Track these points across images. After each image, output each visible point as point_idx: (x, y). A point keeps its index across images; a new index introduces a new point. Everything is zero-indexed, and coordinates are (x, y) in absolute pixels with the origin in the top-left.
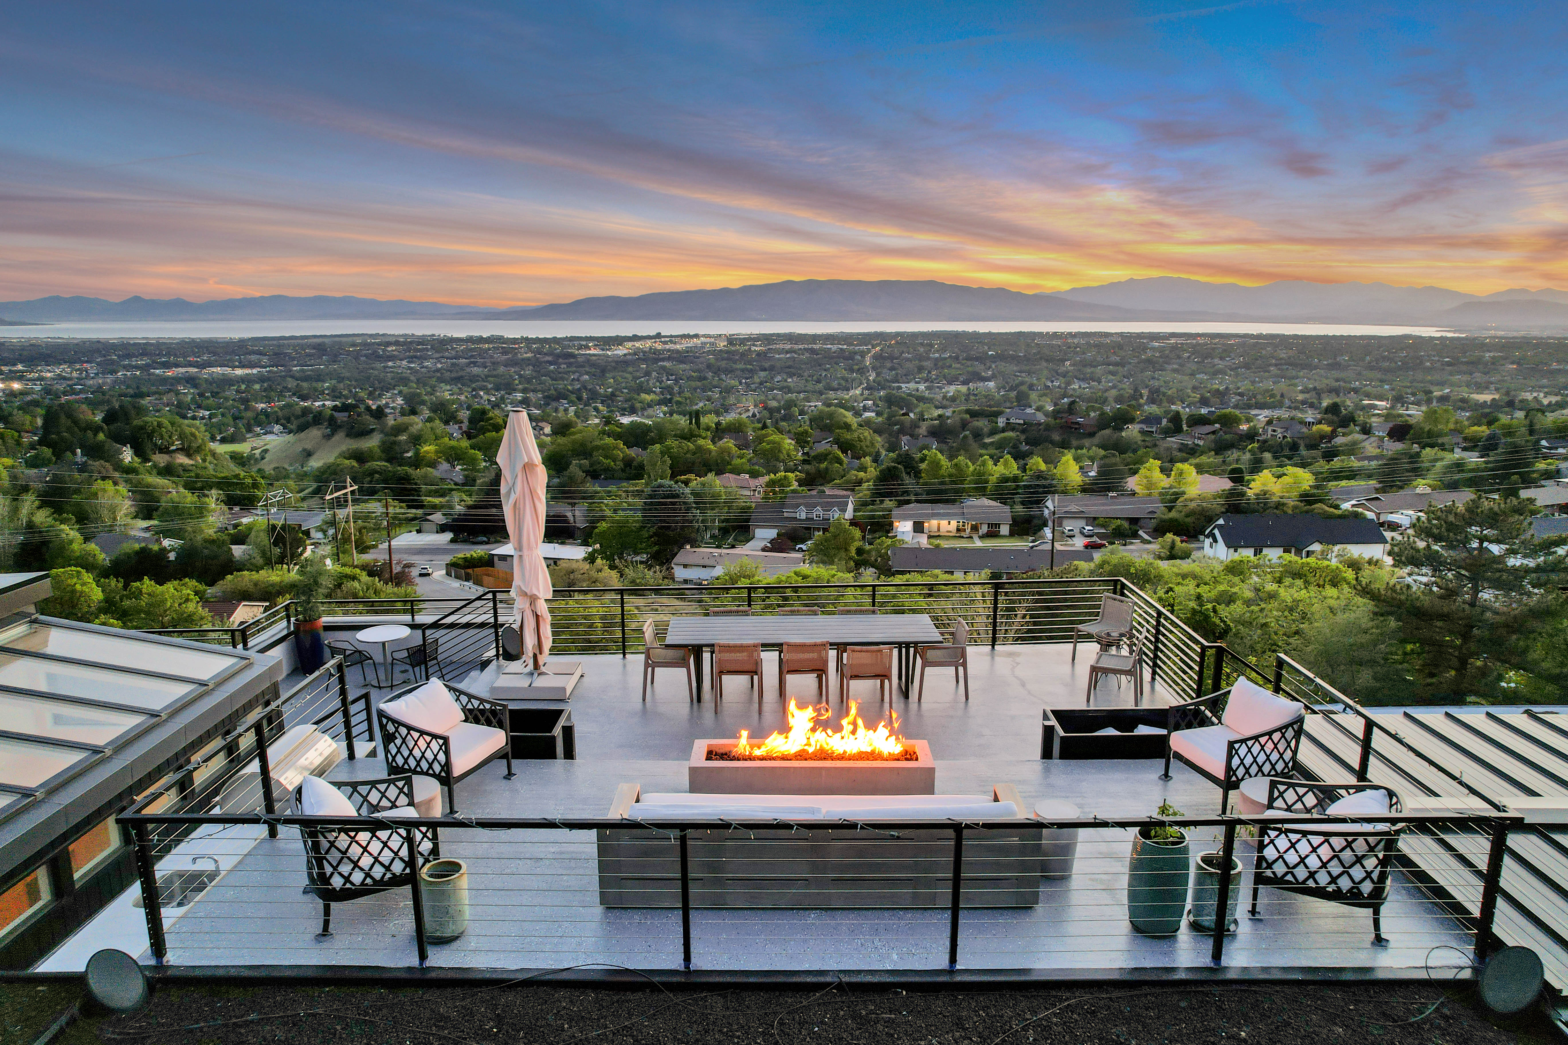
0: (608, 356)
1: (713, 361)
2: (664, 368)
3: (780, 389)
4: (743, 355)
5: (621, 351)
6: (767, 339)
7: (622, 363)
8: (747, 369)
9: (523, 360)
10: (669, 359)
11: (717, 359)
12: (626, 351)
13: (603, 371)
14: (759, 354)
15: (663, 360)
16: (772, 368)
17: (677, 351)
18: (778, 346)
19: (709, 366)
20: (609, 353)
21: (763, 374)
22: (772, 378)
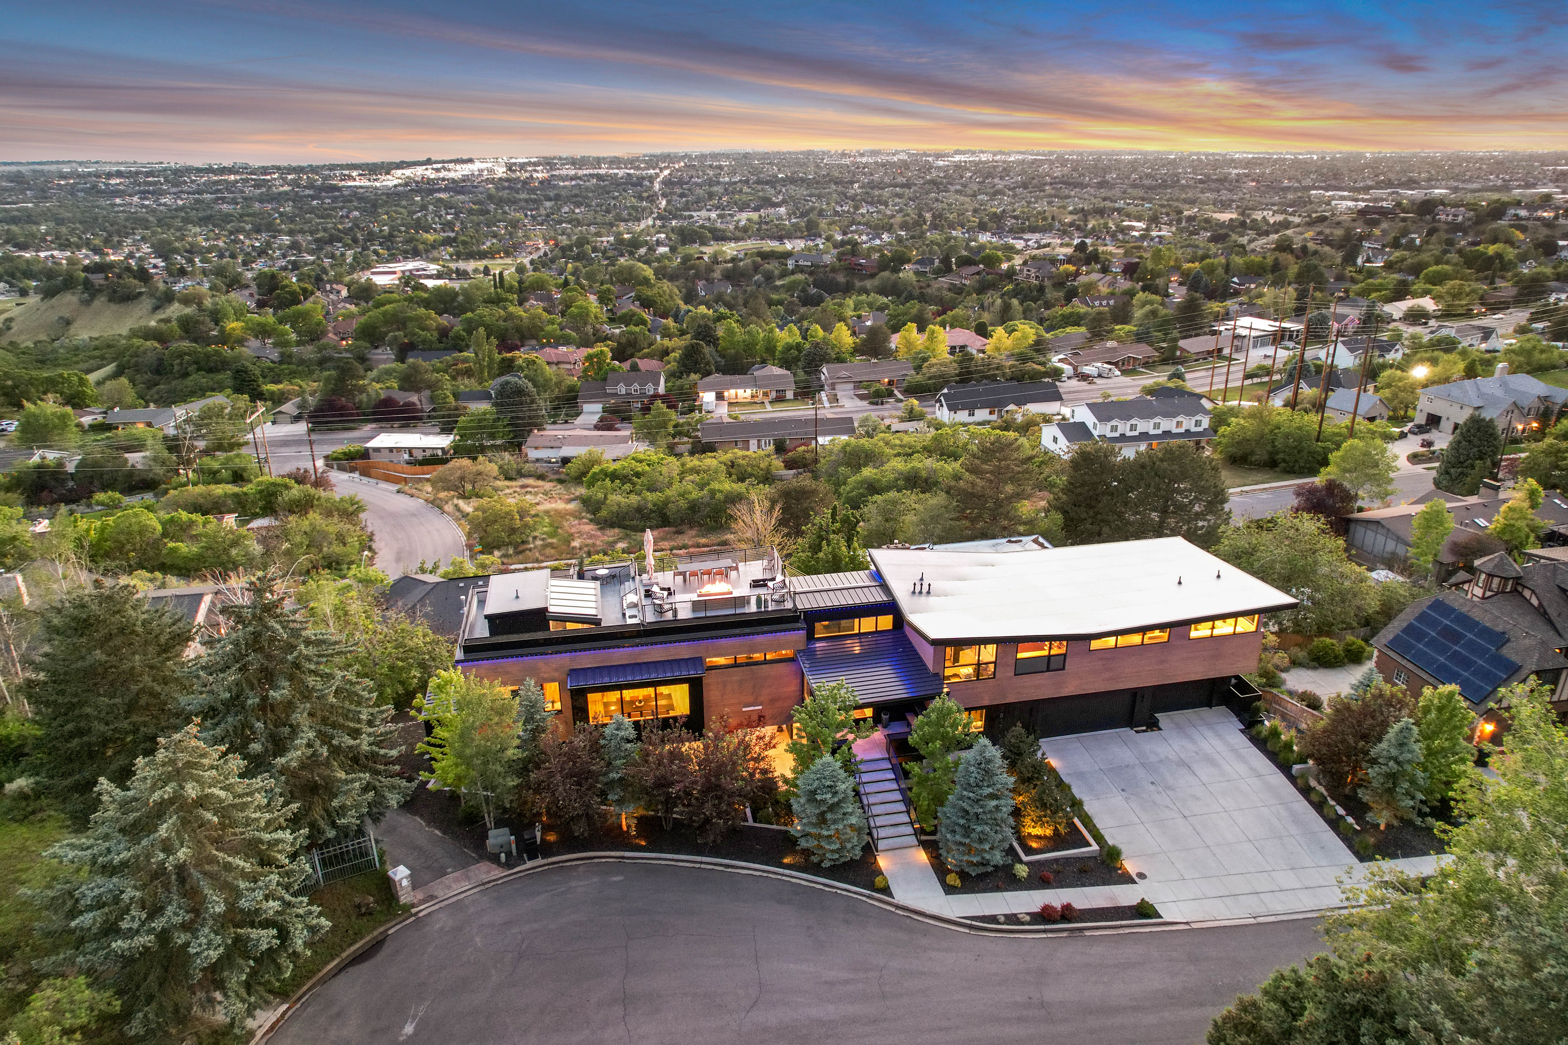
0: (376, 188)
1: (493, 191)
2: (440, 200)
3: (569, 222)
4: (525, 183)
5: (391, 181)
6: (548, 164)
7: (393, 196)
9: (280, 194)
11: (497, 189)
12: (396, 182)
13: (375, 206)
16: (557, 198)
17: (453, 181)
18: (560, 171)
20: (378, 184)
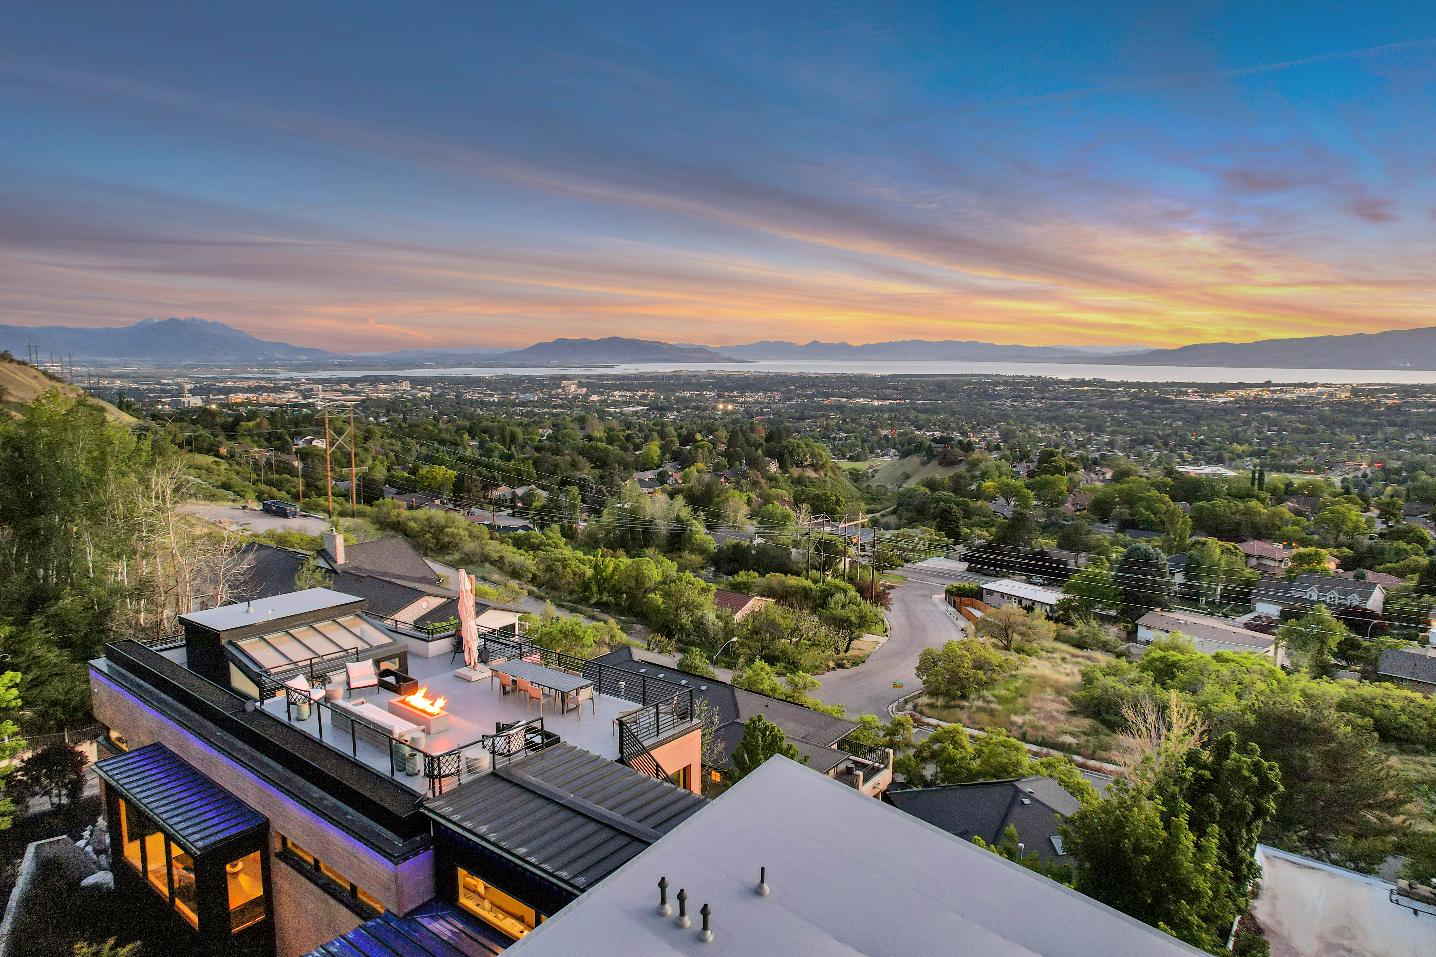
0: (1206, 403)
1: (1328, 413)
2: (1267, 418)
3: (1411, 448)
4: (1368, 407)
5: (1221, 398)
6: (1404, 391)
7: (1221, 410)
8: (1372, 425)
9: (1119, 403)
10: (1275, 409)
11: (1333, 412)
12: (1227, 399)
13: (1199, 418)
14: (1389, 408)
15: (1269, 409)
16: (1405, 424)
17: (1286, 401)
18: (1418, 399)
19: (1322, 419)
20: (1208, 400)
21: (1390, 430)
22: (1403, 435)
